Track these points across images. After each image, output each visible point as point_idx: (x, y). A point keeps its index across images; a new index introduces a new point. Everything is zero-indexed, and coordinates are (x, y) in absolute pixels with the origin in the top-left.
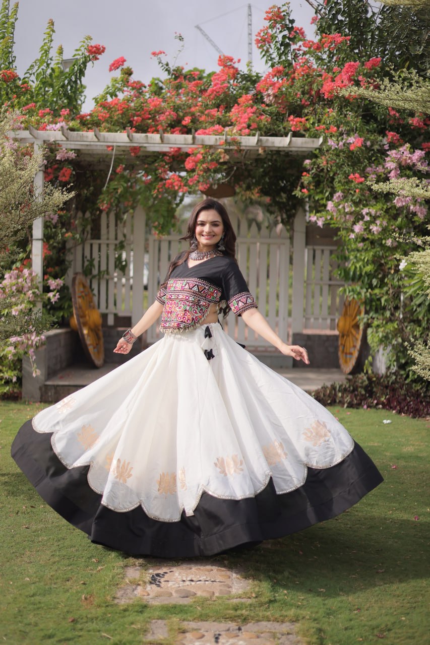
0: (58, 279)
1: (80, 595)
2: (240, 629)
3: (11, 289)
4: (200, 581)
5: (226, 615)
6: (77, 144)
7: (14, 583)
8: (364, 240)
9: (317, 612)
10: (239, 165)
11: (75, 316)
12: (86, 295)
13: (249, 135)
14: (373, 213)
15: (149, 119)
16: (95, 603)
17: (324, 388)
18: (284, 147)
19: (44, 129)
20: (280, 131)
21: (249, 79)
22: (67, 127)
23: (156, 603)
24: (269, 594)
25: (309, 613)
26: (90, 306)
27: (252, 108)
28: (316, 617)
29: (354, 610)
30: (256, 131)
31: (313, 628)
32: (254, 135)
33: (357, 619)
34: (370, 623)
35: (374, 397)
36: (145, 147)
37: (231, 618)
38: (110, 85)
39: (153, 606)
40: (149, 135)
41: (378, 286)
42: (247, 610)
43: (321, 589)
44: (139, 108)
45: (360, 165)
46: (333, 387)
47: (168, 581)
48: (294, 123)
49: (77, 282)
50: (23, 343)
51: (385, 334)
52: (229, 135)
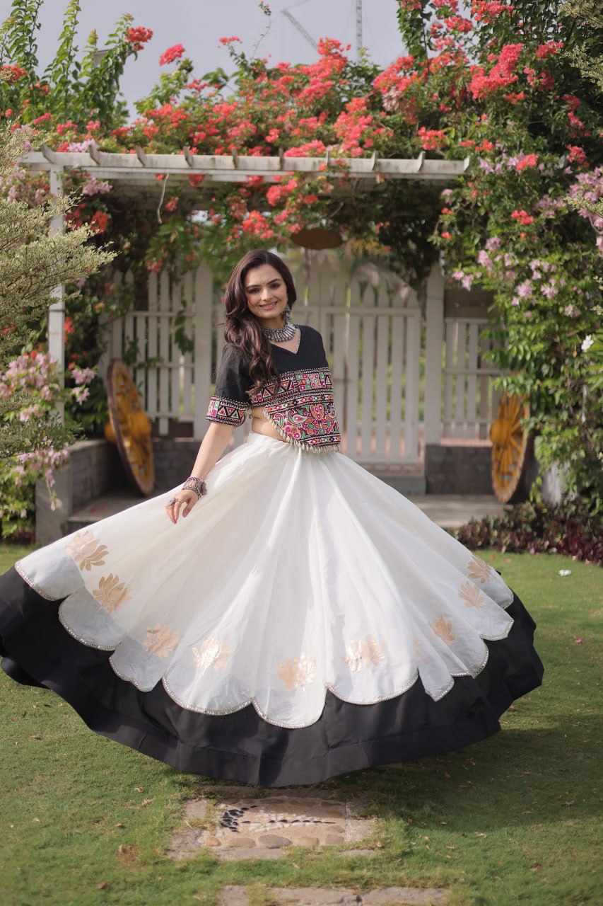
0: (88, 369)
1: (115, 844)
2: (359, 900)
3: (19, 383)
4: (297, 821)
5: (337, 878)
6: (113, 172)
7: (16, 826)
8: (531, 308)
9: (476, 871)
10: (347, 201)
11: (112, 421)
12: (128, 391)
13: (362, 157)
14: (546, 269)
15: (216, 134)
16: (138, 859)
17: (473, 524)
18: (412, 174)
19: (65, 150)
20: (407, 150)
21: (362, 73)
22: (98, 147)
23: (230, 858)
24: (401, 843)
25: (463, 872)
26: (134, 407)
27: (366, 117)
28: (475, 879)
29: (532, 867)
30: (372, 151)
31: (471, 898)
32: (369, 157)
33: (537, 881)
34: (557, 888)
35: (545, 536)
36: (211, 175)
37: (345, 881)
38: (160, 85)
39: (226, 863)
40: (217, 157)
41: (551, 375)
42: (369, 870)
43: (479, 833)
44: (202, 119)
45: (526, 197)
46: (486, 523)
47: (248, 822)
48: (427, 138)
49: (114, 372)
50: (36, 461)
51: (560, 446)
52: (333, 157)
